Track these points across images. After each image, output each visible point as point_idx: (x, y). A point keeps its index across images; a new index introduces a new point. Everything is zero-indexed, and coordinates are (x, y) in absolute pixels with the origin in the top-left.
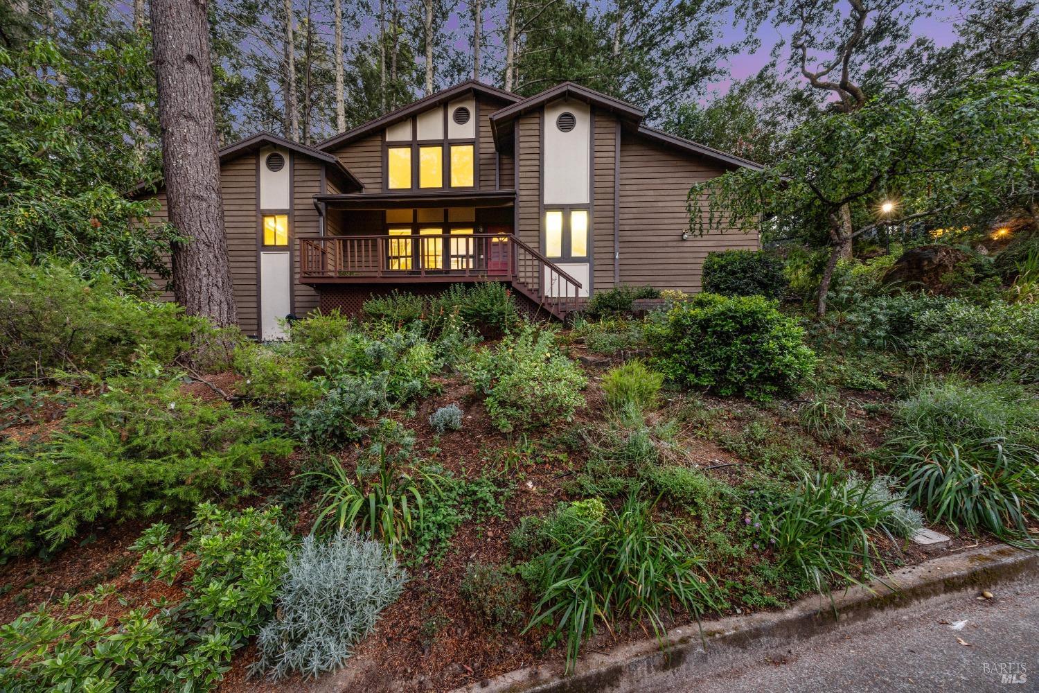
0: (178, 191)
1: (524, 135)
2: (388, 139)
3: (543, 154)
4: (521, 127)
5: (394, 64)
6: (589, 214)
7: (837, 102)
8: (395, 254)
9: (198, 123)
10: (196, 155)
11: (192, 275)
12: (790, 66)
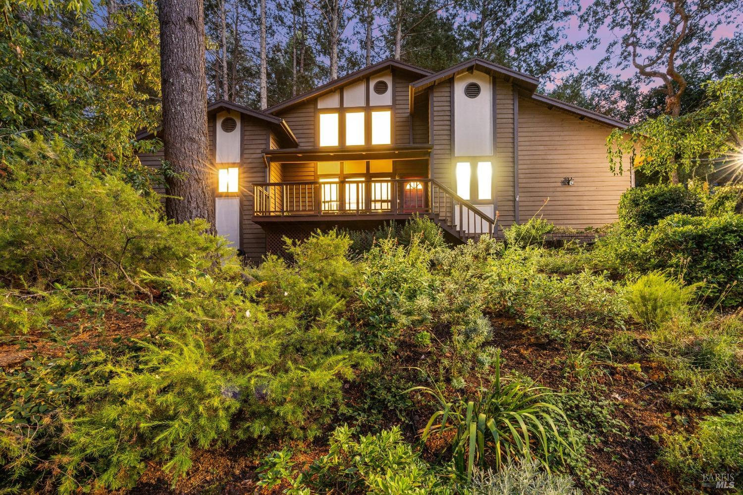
0: (175, 133)
1: (437, 101)
2: (319, 107)
3: (454, 116)
4: (436, 94)
5: (302, 62)
6: (492, 164)
7: (660, 87)
8: (328, 199)
9: (193, 76)
10: (191, 102)
11: (184, 207)
12: (620, 60)
